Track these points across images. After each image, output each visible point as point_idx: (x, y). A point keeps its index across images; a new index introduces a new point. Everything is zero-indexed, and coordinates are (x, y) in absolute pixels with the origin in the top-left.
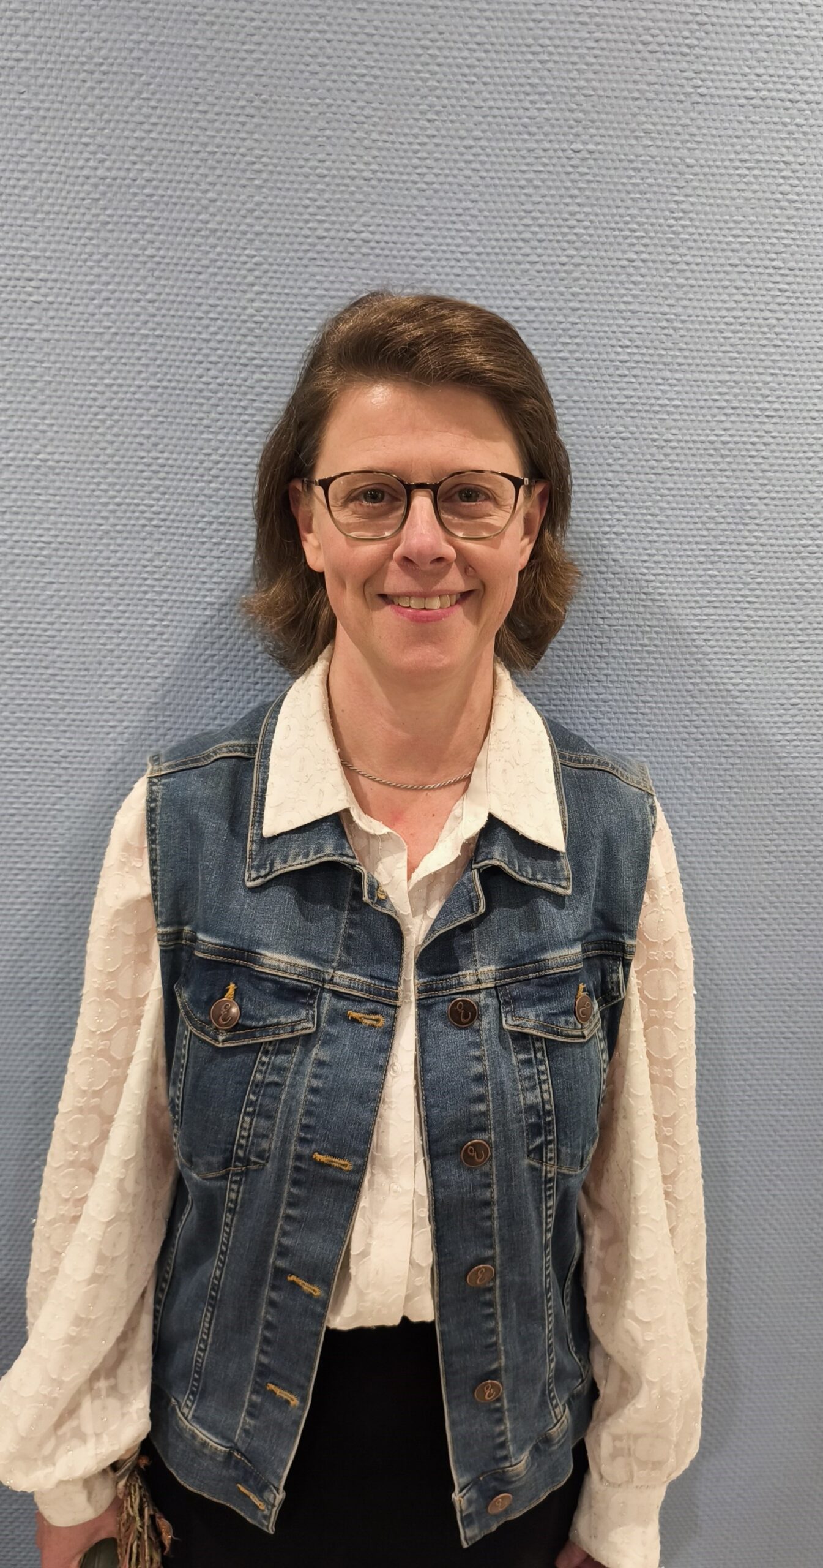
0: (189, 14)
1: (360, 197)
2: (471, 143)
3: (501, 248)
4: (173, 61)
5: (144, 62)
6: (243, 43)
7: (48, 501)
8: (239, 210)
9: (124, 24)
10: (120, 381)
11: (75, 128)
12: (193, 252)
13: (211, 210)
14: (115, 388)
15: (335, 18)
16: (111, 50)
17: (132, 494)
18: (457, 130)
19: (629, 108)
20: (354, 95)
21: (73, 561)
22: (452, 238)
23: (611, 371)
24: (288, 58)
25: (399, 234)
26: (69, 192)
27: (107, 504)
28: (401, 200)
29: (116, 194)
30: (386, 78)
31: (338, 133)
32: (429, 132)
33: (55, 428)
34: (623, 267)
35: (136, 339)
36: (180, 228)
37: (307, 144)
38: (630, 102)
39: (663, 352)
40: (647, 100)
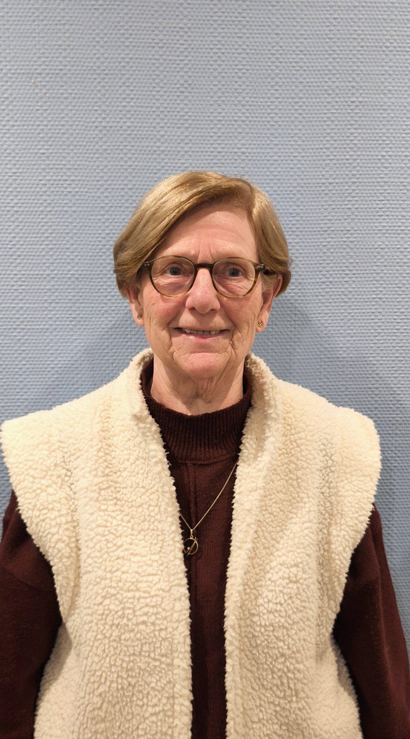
0: (150, 43)
1: (240, 130)
2: (298, 100)
3: (314, 153)
4: (142, 67)
5: (127, 68)
6: (178, 56)
7: (75, 296)
8: (176, 140)
9: (117, 50)
10: (114, 231)
11: (90, 102)
12: (152, 162)
13: (162, 140)
14: (111, 235)
15: (226, 42)
16: (109, 63)
18: (290, 94)
19: (379, 79)
20: (236, 79)
21: (89, 327)
22: (289, 149)
23: (374, 213)
25: (261, 148)
26: (87, 135)
27: (106, 296)
28: (261, 131)
29: (111, 134)
31: (228, 98)
32: (276, 96)
33: (79, 257)
34: (379, 160)
35: (122, 209)
36: (145, 151)
37: (211, 105)
38: (380, 76)
39: (402, 202)
40: (389, 75)
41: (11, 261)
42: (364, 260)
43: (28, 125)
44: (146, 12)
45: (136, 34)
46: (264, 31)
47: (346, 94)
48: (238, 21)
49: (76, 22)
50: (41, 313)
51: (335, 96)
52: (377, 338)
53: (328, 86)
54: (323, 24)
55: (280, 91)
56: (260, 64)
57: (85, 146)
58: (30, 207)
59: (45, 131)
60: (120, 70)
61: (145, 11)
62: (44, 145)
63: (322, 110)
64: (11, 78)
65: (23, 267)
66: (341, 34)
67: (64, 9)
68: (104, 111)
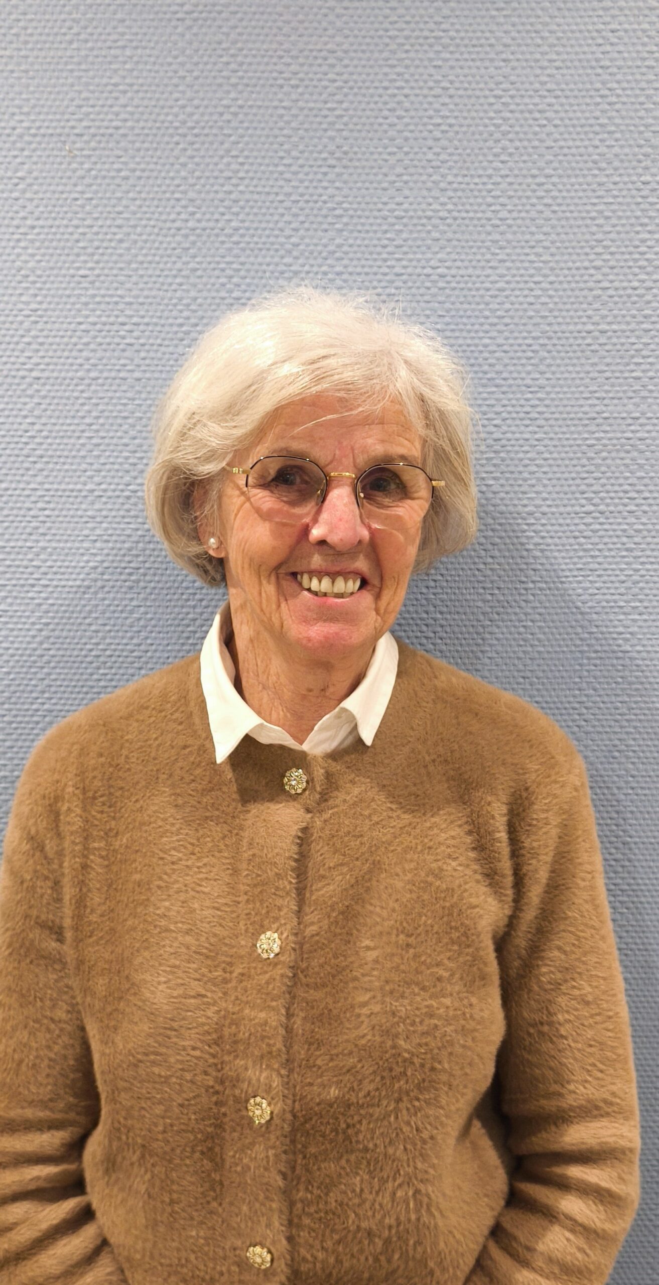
41: (26, 465)
43: (59, 227)
44: (269, 24)
45: (250, 64)
46: (482, 56)
47: (634, 168)
48: (435, 38)
49: (144, 44)
50: (77, 558)
51: (612, 172)
53: (599, 154)
54: (590, 41)
57: (158, 263)
58: (61, 371)
59: (89, 236)
61: (267, 21)
62: (85, 262)
64: (30, 143)
65: (47, 476)
67: (123, 21)
68: (192, 200)
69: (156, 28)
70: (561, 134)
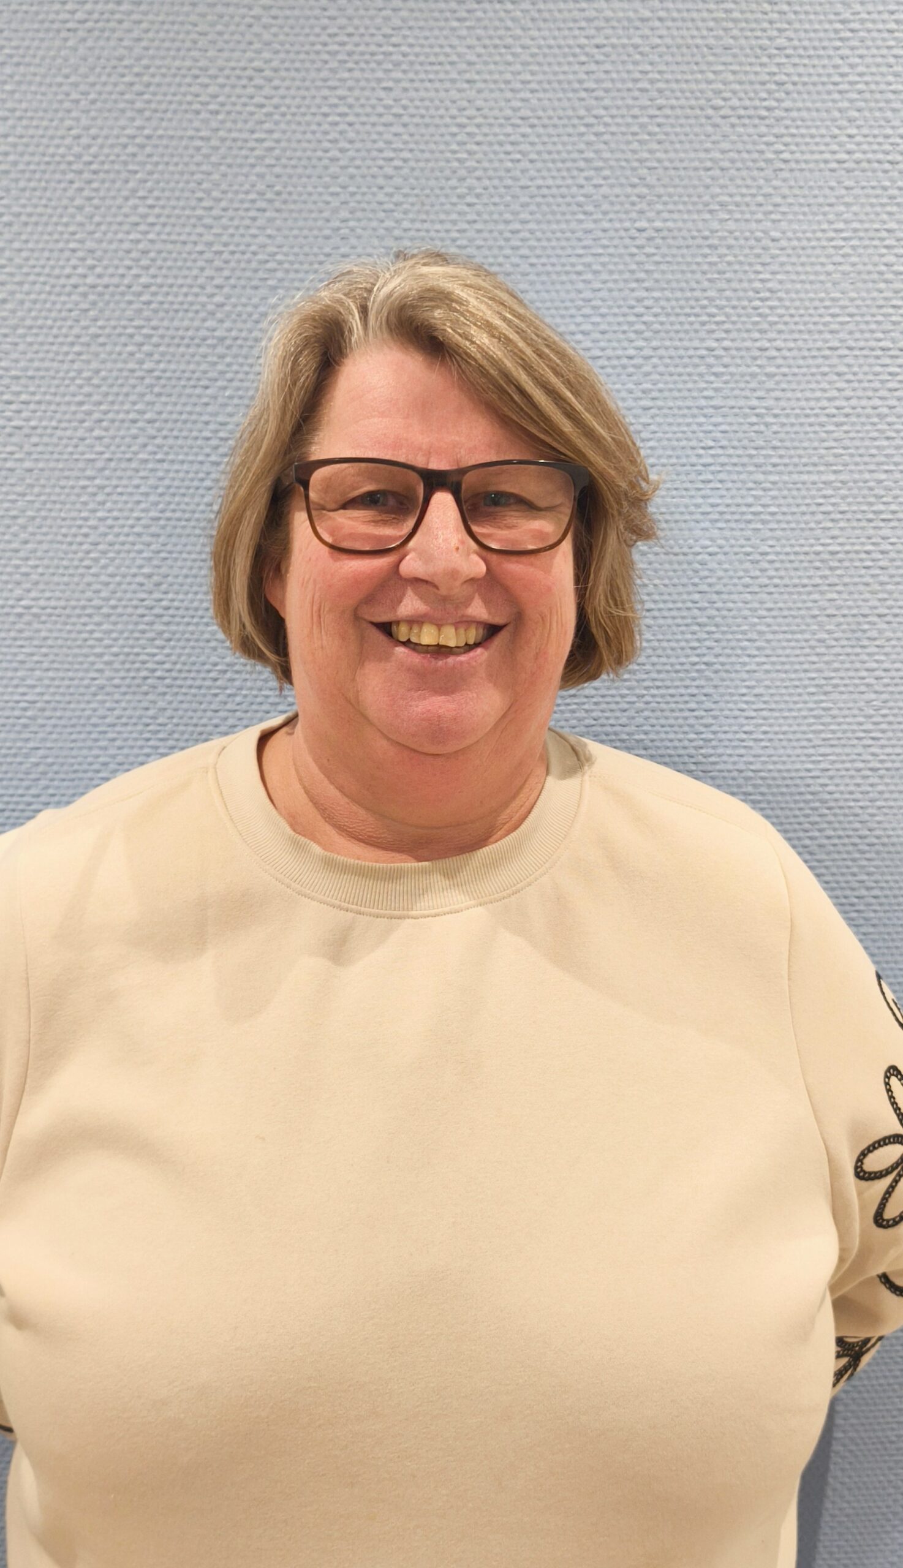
0: (190, 103)
2: (517, 226)
4: (172, 155)
5: (140, 158)
6: (253, 132)
7: (32, 655)
8: (250, 315)
9: (117, 119)
10: (115, 514)
11: (62, 233)
12: (198, 363)
13: (219, 315)
14: (110, 522)
15: (357, 99)
16: (102, 147)
17: (131, 642)
18: (501, 214)
19: (700, 179)
20: (381, 181)
21: (63, 722)
23: (693, 477)
24: (305, 145)
26: (54, 303)
27: (101, 655)
29: (108, 303)
30: (418, 161)
31: (363, 223)
32: (469, 217)
33: (40, 570)
34: (702, 357)
35: (134, 465)
36: (182, 338)
37: (327, 238)
38: (702, 173)
39: (754, 452)
40: (722, 169)
42: (670, 578)
44: (181, 36)
45: (159, 85)
46: (442, 76)
47: (627, 212)
48: (384, 53)
49: (27, 60)
51: (600, 216)
52: (703, 751)
53: (585, 196)
54: (571, 59)
55: (479, 207)
56: (433, 146)
57: (51, 328)
60: (125, 163)
61: (178, 33)
63: (573, 248)
66: (613, 81)
68: (91, 251)
69: (42, 40)
70: (539, 171)
